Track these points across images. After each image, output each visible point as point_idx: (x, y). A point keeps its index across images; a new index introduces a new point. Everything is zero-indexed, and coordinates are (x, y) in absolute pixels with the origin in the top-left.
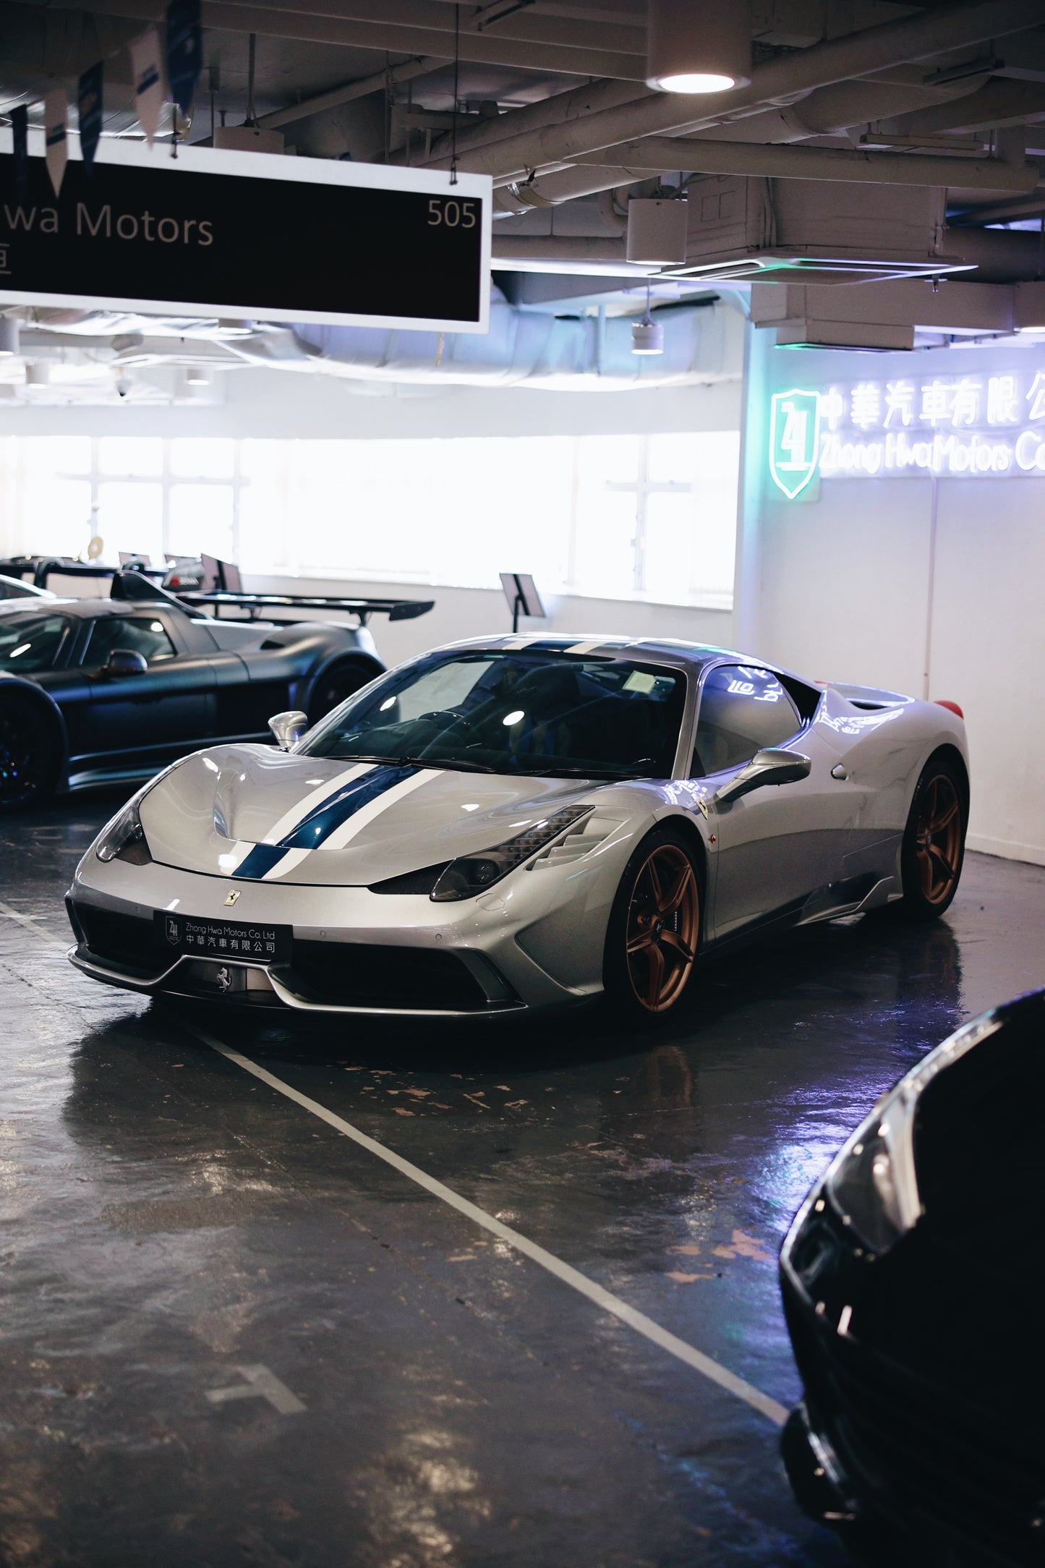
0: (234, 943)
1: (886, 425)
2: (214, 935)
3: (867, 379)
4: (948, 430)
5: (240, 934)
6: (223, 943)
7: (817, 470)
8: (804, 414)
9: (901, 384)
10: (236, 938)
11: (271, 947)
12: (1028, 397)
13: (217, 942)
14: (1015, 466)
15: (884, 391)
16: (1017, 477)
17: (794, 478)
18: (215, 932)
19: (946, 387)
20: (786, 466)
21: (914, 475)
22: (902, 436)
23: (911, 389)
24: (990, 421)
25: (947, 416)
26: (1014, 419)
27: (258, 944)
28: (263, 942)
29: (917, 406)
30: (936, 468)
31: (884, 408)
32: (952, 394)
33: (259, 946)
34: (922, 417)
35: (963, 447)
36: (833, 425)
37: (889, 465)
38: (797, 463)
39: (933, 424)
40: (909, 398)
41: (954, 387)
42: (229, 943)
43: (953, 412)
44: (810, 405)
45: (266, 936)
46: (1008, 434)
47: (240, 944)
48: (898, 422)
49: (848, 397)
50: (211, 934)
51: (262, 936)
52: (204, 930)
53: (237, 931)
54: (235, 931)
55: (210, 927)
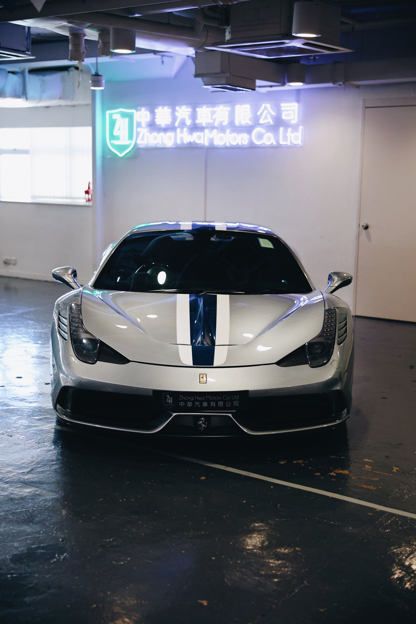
0: (213, 404)
1: (176, 125)
2: (199, 401)
3: (163, 105)
4: (212, 127)
5: (217, 398)
6: (205, 404)
7: (136, 145)
8: (127, 120)
9: (184, 107)
10: (214, 401)
11: (236, 403)
12: (258, 113)
13: (201, 404)
14: (251, 142)
15: (174, 111)
16: (252, 147)
17: (122, 148)
18: (200, 399)
19: (211, 109)
20: (116, 142)
21: (192, 147)
22: (185, 130)
23: (190, 110)
24: (237, 123)
25: (212, 121)
26: (250, 123)
27: (228, 403)
28: (232, 402)
29: (194, 116)
30: (207, 144)
31: (174, 118)
32: (213, 113)
34: (197, 122)
35: (221, 135)
36: (144, 125)
37: (179, 142)
38: (124, 140)
39: (204, 125)
40: (189, 113)
41: (215, 109)
42: (209, 404)
43: (215, 120)
44: (130, 117)
45: (233, 398)
46: (249, 129)
47: (217, 404)
48: (183, 124)
49: (153, 113)
50: (197, 400)
51: (231, 398)
52: (192, 398)
53: (215, 397)
54: (213, 397)
55: (196, 397)
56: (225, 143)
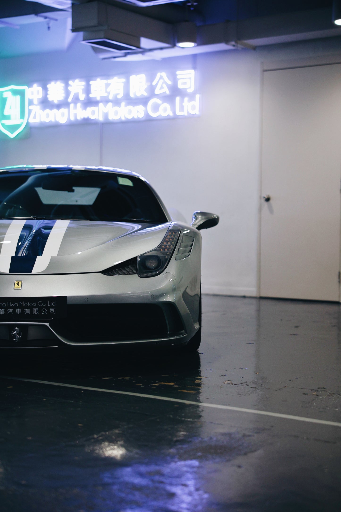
0: (27, 311)
1: (70, 100)
2: (11, 308)
3: (56, 80)
4: (106, 101)
5: (31, 305)
6: (19, 311)
7: (28, 123)
8: (18, 97)
9: (77, 81)
10: (28, 307)
11: (53, 311)
12: (154, 83)
13: (14, 311)
14: (147, 115)
15: (67, 85)
16: (149, 120)
17: (13, 128)
18: (12, 305)
19: (105, 81)
20: (7, 122)
21: (87, 122)
22: (79, 105)
23: (83, 83)
24: (132, 95)
25: (106, 95)
26: (146, 94)
27: (44, 309)
28: (48, 308)
29: (88, 90)
30: (101, 119)
31: (68, 93)
32: (108, 85)
33: (45, 311)
34: (91, 96)
35: (116, 108)
36: (36, 102)
37: (72, 118)
38: (15, 120)
39: (98, 99)
40: (83, 87)
41: (109, 81)
42: (23, 311)
43: (109, 93)
44: (22, 94)
45: (50, 304)
46: (144, 101)
47: (31, 311)
48: (76, 99)
49: (45, 89)
50: (10, 307)
51: (47, 304)
52: (4, 305)
53: (29, 303)
54: (27, 303)
55: (9, 303)
56: (120, 118)
